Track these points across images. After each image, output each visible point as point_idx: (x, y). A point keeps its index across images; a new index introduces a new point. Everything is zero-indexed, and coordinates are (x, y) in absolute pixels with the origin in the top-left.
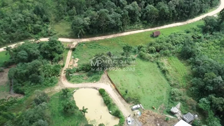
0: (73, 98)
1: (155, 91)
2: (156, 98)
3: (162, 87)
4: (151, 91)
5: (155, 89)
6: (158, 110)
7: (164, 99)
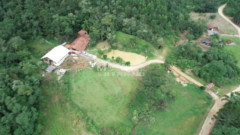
0: (142, 55)
1: (84, 85)
2: (81, 79)
3: (79, 92)
4: (88, 83)
5: (85, 87)
6: (76, 71)
7: (73, 80)
